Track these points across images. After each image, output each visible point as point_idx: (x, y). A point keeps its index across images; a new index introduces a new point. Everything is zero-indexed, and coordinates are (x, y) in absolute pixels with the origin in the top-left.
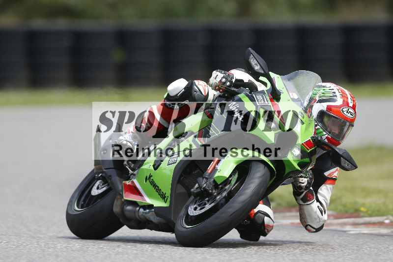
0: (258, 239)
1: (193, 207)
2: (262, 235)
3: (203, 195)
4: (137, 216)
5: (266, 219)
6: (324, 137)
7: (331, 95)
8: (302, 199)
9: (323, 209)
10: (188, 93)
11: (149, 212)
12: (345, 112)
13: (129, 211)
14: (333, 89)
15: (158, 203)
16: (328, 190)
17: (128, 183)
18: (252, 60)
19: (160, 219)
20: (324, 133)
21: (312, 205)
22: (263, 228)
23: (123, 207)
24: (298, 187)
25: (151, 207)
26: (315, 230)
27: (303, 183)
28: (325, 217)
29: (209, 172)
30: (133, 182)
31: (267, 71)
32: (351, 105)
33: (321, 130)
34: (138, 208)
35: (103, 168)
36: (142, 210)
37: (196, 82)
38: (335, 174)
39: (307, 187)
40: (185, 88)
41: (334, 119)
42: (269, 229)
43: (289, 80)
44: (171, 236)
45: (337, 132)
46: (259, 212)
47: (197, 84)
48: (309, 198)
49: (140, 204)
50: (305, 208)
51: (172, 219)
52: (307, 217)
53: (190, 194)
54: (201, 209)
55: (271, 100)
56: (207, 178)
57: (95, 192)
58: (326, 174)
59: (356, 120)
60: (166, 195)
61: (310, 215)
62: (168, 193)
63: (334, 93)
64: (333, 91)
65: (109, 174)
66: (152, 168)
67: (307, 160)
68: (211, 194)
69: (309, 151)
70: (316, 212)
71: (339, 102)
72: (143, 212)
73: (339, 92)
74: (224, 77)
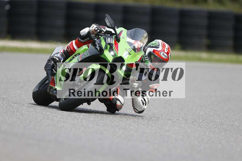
4: (53, 94)
5: (117, 101)
12: (162, 54)
18: (106, 20)
30: (54, 77)
31: (113, 26)
33: (148, 61)
34: (53, 90)
46: (115, 98)
63: (159, 44)
70: (140, 103)
71: (160, 49)
73: (162, 44)
74: (97, 27)
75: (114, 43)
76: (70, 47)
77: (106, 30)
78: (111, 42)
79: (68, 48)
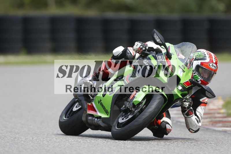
0: (163, 137)
1: (121, 118)
2: (165, 135)
3: (127, 111)
4: (94, 123)
5: (167, 125)
6: (198, 80)
7: (203, 56)
8: (186, 114)
9: (199, 120)
10: (124, 54)
11: (99, 120)
12: (211, 66)
13: (90, 120)
14: (204, 53)
15: (104, 116)
16: (202, 109)
17: (90, 104)
18: (155, 36)
19: (105, 124)
20: (199, 78)
21: (192, 118)
22: (165, 131)
23: (87, 117)
24: (183, 107)
25: (100, 117)
26: (194, 132)
27: (186, 105)
28: (200, 124)
29: (131, 98)
30: (92, 104)
31: (164, 43)
33: (198, 76)
34: (94, 118)
36: (96, 119)
37: (129, 48)
38: (206, 100)
39: (188, 108)
40: (122, 52)
41: (205, 70)
42: (169, 131)
43: (178, 48)
44: (109, 133)
45: (206, 77)
46: (163, 121)
47: (129, 49)
48: (190, 114)
49: (95, 116)
50: (188, 119)
51: (111, 124)
52: (190, 124)
53: (120, 111)
54: (126, 119)
55: (166, 59)
56: (129, 102)
57: (75, 109)
58: (201, 100)
59: (218, 70)
60: (108, 111)
61: (191, 123)
62: (109, 110)
63: (205, 55)
65: (80, 99)
66: (102, 96)
67: (186, 92)
68: (131, 110)
69: (187, 87)
70: (194, 122)
71: (208, 60)
72: (97, 121)
73: (208, 55)
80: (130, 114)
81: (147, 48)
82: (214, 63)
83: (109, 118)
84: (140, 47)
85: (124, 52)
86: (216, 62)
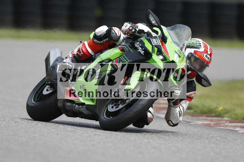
1: (111, 106)
4: (74, 109)
5: (149, 114)
9: (181, 114)
11: (81, 108)
12: (205, 56)
13: (68, 106)
15: (88, 102)
18: (151, 17)
19: (89, 112)
23: (65, 103)
25: (83, 104)
26: (173, 125)
32: (209, 53)
34: (75, 105)
35: (52, 79)
36: (77, 106)
37: (114, 28)
38: (193, 95)
40: (106, 31)
42: (150, 120)
43: (172, 30)
48: (177, 103)
49: (76, 102)
51: (97, 112)
54: (116, 108)
57: (45, 92)
63: (200, 44)
64: (199, 43)
72: (78, 107)
73: (203, 44)
74: (131, 26)
75: (161, 45)
76: (82, 49)
77: (138, 29)
78: (157, 44)
79: (79, 51)
80: (121, 103)
81: (137, 30)
82: (208, 54)
83: (95, 105)
84: (129, 28)
85: (109, 32)
86: (210, 53)
